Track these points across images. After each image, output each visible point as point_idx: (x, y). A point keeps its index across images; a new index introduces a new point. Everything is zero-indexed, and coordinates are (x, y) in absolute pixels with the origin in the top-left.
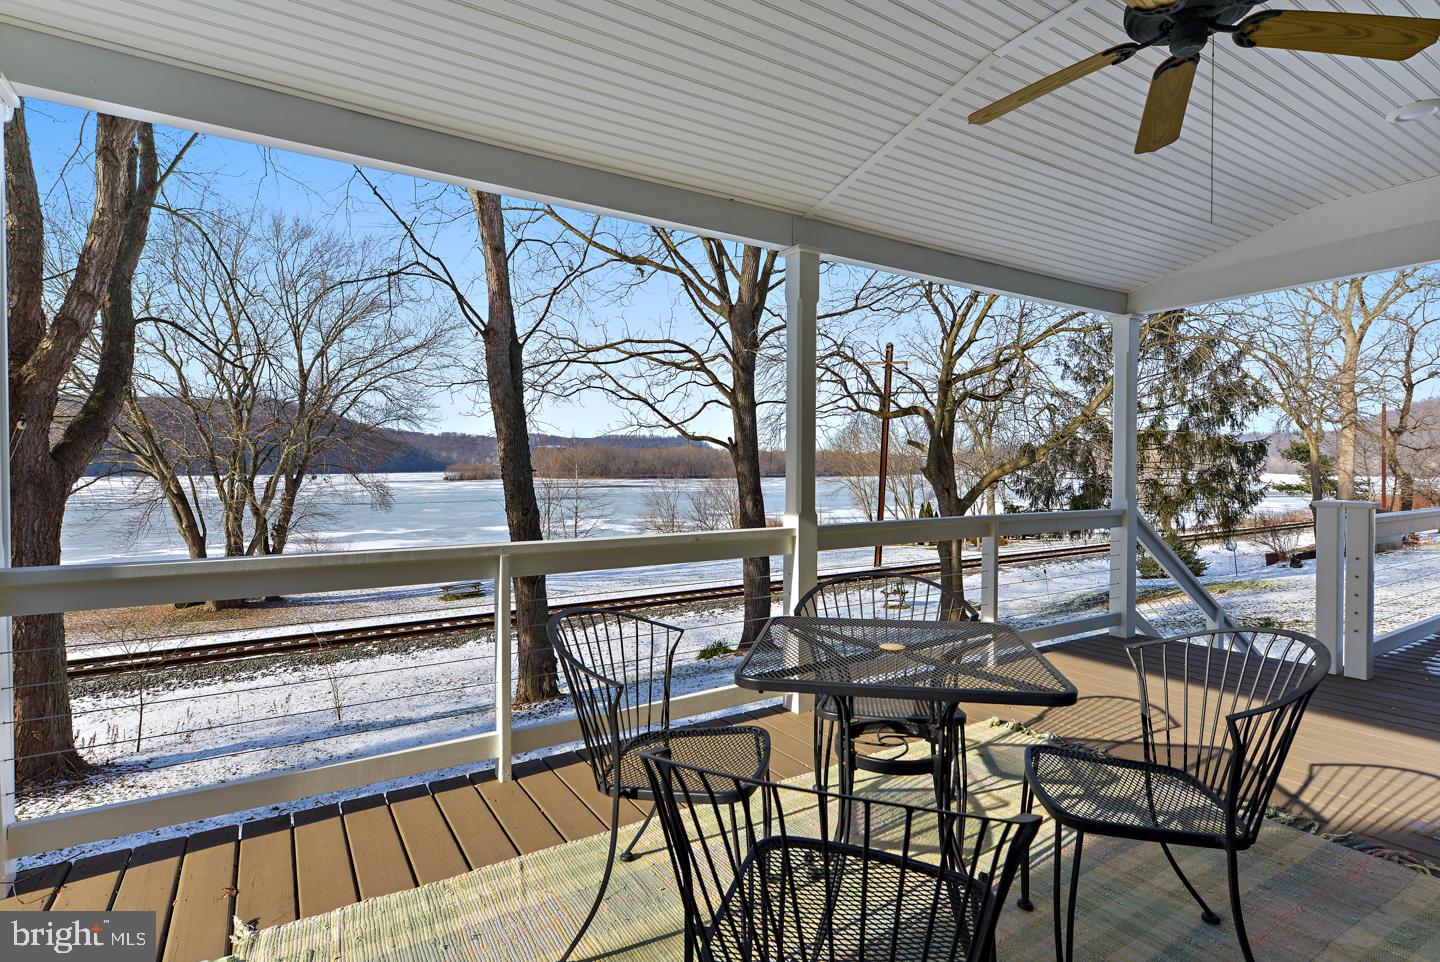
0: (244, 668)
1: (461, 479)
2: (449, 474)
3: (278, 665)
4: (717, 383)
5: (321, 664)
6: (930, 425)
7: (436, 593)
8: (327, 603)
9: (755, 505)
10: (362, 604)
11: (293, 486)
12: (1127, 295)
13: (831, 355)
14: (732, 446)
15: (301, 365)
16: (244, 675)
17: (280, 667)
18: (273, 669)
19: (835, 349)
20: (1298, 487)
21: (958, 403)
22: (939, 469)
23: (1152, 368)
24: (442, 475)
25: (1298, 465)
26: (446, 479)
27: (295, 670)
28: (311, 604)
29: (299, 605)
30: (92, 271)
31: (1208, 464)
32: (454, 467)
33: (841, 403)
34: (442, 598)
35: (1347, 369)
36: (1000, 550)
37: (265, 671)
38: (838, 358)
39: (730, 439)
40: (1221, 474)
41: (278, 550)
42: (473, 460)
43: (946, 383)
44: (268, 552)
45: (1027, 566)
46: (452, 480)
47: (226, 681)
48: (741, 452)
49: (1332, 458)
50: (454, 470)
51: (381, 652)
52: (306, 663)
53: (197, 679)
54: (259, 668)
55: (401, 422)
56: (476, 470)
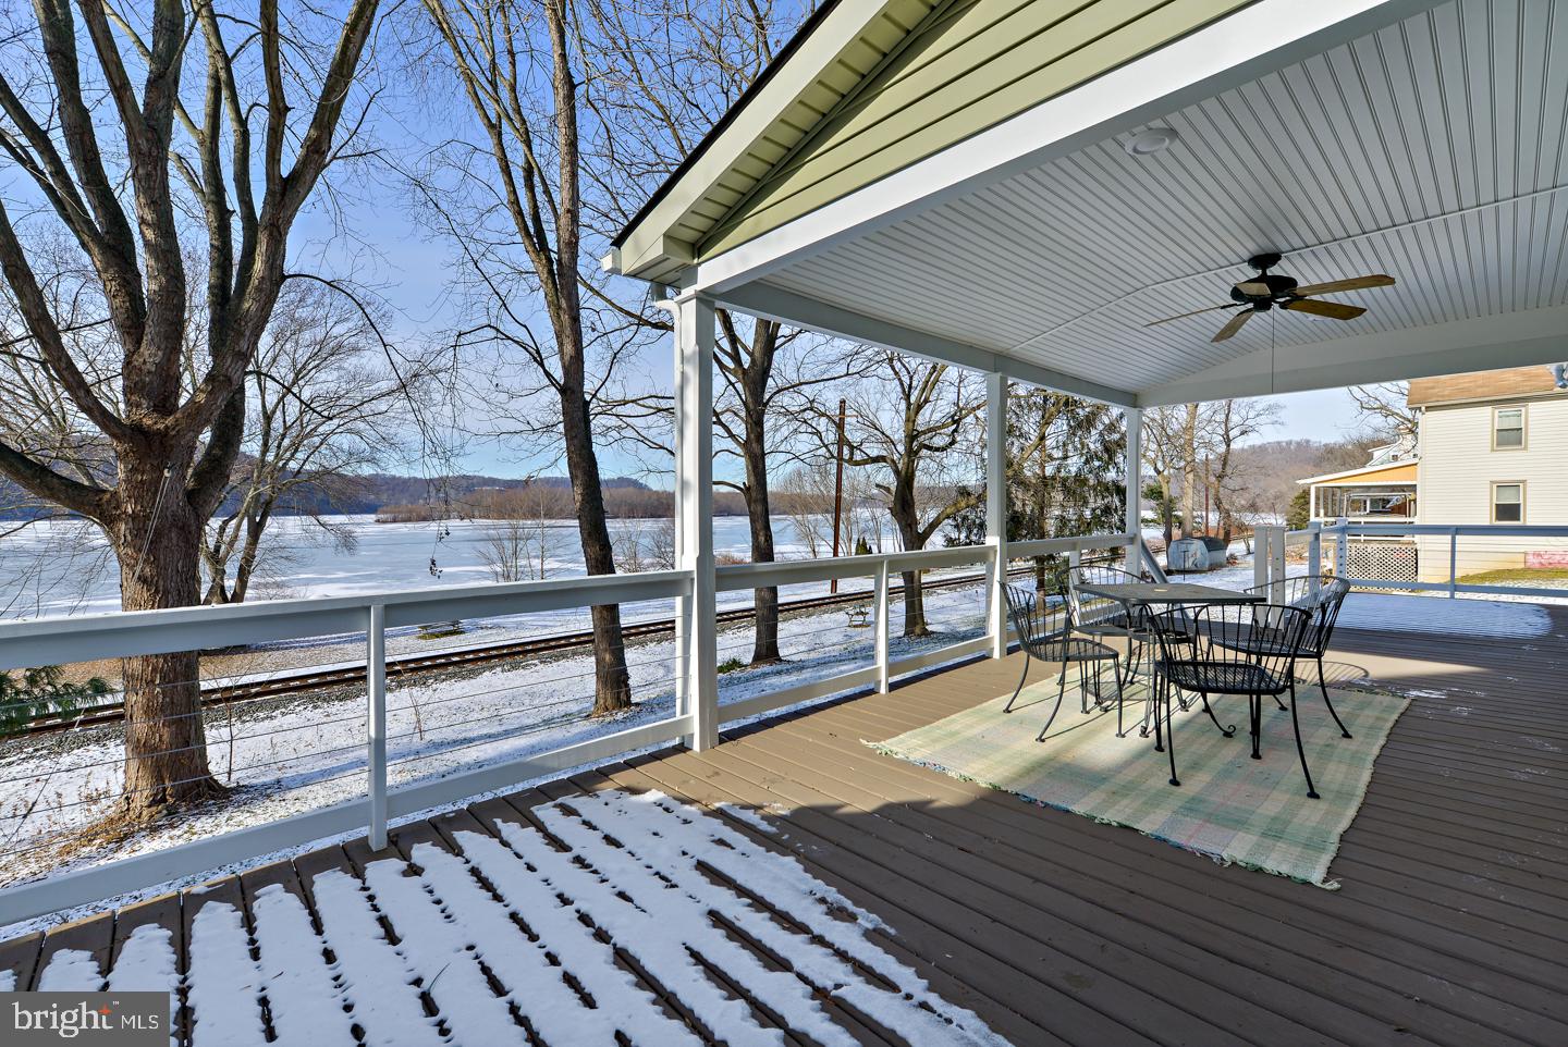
0: (261, 707)
1: (394, 521)
2: (381, 516)
3: (296, 703)
4: (732, 435)
5: (341, 700)
6: (897, 472)
7: (413, 633)
8: (296, 648)
9: (766, 540)
10: (336, 646)
11: (256, 530)
12: (1136, 395)
13: (805, 410)
14: (747, 490)
15: (264, 406)
16: (262, 715)
17: (298, 706)
18: (292, 707)
19: (809, 405)
20: (1152, 521)
21: (916, 453)
22: (903, 508)
23: (1060, 426)
24: (372, 517)
25: (1153, 503)
26: (378, 521)
27: (315, 707)
28: (278, 649)
29: (265, 650)
30: (247, 333)
31: (1100, 502)
32: (385, 508)
33: (819, 452)
34: (420, 637)
35: (1189, 429)
36: (922, 577)
37: (283, 710)
38: (812, 413)
39: (744, 483)
40: (1107, 510)
41: (238, 596)
42: (404, 502)
43: (912, 436)
44: (225, 600)
45: (955, 589)
46: (385, 522)
47: (244, 722)
48: (754, 494)
49: (1176, 498)
50: (386, 513)
51: (400, 686)
52: (325, 700)
53: (212, 721)
54: (277, 708)
55: (364, 465)
56: (410, 512)
